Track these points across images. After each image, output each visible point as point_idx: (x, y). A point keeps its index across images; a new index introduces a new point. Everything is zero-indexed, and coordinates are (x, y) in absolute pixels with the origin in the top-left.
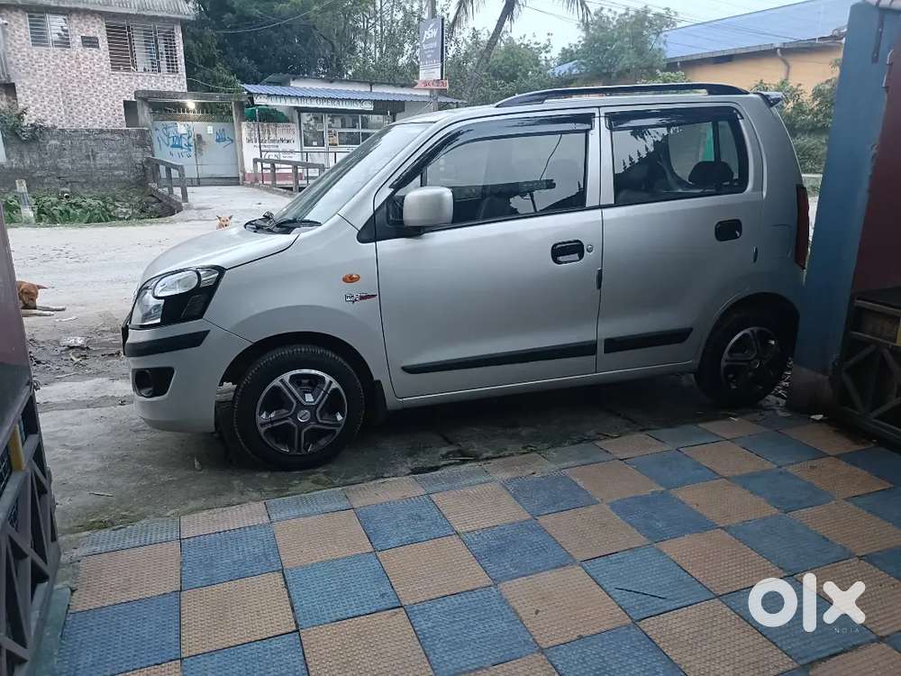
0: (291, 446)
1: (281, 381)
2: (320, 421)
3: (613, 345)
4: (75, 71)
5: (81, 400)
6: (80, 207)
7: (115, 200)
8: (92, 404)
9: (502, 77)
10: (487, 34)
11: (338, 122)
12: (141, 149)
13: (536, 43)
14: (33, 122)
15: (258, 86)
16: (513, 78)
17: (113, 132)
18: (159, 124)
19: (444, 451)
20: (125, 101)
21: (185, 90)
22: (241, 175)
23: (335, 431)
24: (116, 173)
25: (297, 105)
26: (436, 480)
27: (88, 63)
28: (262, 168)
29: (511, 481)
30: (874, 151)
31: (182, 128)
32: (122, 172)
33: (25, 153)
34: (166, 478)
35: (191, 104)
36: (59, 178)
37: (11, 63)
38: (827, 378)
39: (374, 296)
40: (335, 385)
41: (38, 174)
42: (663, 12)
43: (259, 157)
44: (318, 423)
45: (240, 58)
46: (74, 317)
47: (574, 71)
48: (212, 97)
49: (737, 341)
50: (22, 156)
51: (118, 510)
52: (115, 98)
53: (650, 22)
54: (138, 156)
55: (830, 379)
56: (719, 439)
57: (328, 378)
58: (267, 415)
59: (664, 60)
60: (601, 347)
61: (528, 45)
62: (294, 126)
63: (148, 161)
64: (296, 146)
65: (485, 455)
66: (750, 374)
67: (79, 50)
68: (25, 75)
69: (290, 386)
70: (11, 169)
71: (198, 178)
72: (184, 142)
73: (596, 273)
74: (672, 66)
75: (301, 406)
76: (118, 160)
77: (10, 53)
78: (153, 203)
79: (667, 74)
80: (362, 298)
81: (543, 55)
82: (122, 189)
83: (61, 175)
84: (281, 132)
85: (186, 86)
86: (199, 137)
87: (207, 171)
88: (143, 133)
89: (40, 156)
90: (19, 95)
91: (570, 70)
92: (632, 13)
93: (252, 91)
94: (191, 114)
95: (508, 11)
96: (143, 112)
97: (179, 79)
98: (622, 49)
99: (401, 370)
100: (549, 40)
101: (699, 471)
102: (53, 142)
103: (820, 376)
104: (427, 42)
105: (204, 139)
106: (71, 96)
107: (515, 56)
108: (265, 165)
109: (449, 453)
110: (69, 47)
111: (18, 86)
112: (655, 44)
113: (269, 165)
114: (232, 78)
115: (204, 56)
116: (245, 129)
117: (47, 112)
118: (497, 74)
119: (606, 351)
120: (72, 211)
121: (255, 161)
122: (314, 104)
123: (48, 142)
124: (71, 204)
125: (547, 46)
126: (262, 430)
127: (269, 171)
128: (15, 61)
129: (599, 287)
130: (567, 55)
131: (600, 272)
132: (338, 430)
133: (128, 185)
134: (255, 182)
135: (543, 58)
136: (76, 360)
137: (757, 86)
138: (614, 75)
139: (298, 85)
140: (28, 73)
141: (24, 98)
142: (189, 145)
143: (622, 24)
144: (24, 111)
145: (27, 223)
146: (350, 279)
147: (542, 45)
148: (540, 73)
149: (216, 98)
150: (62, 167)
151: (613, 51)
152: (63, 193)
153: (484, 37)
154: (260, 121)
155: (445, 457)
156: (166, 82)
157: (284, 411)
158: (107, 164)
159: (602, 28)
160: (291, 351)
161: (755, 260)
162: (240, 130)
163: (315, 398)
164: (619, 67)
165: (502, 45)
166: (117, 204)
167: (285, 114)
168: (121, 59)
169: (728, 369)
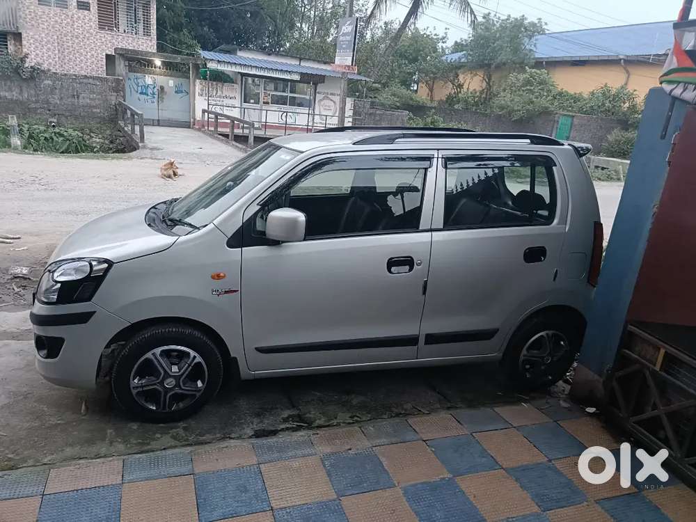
0: (157, 404)
1: (153, 354)
2: (183, 388)
3: (432, 339)
4: (69, 27)
5: (9, 330)
6: (62, 135)
7: (91, 131)
8: (17, 336)
9: (406, 58)
10: (398, 24)
11: (272, 86)
12: (115, 94)
13: (435, 35)
14: (33, 64)
15: (211, 53)
16: (415, 60)
17: (94, 78)
18: (132, 75)
19: (286, 414)
20: (107, 55)
21: (155, 51)
22: (192, 120)
23: (195, 395)
24: (95, 110)
25: (240, 71)
26: (270, 448)
27: (80, 22)
28: (208, 118)
29: (329, 456)
30: (655, 209)
31: (149, 80)
32: (98, 111)
33: (24, 89)
34: (54, 421)
35: (158, 62)
36: (49, 110)
37: (20, 16)
38: (602, 380)
39: (235, 291)
40: (199, 359)
41: (33, 106)
42: (537, 22)
43: (207, 109)
44: (181, 389)
45: (202, 26)
46: (26, 248)
47: (463, 60)
48: (175, 58)
49: (534, 341)
50: (21, 90)
51: (7, 451)
52: (99, 51)
53: (525, 28)
54: (113, 99)
55: (604, 382)
56: (508, 426)
57: (192, 353)
58: (139, 380)
59: (533, 59)
60: (422, 340)
61: (429, 35)
62: (237, 87)
63: (120, 104)
64: (237, 102)
65: (318, 422)
66: (543, 368)
67: (74, 12)
68: (30, 27)
69: (160, 358)
70: (12, 99)
71: (158, 120)
72: (150, 91)
73: (423, 283)
74: (539, 64)
75: (167, 375)
76: (97, 100)
77: (20, 9)
78: (121, 137)
79: (533, 70)
80: (226, 292)
81: (440, 45)
82: (97, 123)
83: (51, 108)
84: (226, 90)
85: (155, 47)
86: (162, 88)
87: (166, 115)
88: (118, 81)
89: (36, 92)
90: (24, 42)
91: (460, 58)
92: (512, 19)
93: (206, 57)
94: (157, 69)
95: (414, 11)
96: (120, 64)
97: (151, 41)
98: (501, 48)
99: (255, 351)
100: (446, 33)
101: (484, 459)
102: (46, 82)
103: (596, 377)
104: (344, 35)
105: (165, 90)
106: (65, 46)
107: (419, 43)
108: (210, 115)
109: (290, 416)
110: (67, 8)
111: (24, 35)
112: (527, 44)
113: (213, 116)
114: (194, 42)
115: (174, 23)
116: (198, 85)
117: (45, 58)
118: (402, 56)
119: (427, 343)
120: (55, 138)
121: (204, 111)
122: (253, 72)
123: (43, 82)
124: (55, 133)
125: (444, 38)
126: (134, 392)
127: (213, 120)
128: (23, 16)
129: (424, 293)
130: (458, 47)
131: (426, 282)
132: (198, 394)
133: (102, 121)
134: (201, 127)
135: (440, 46)
136: (17, 290)
137: (602, 88)
138: (493, 66)
139: (243, 55)
140: (33, 25)
141: (28, 46)
142: (154, 94)
143: (503, 28)
144: (26, 56)
145: (15, 149)
146: (218, 277)
147: (440, 37)
148: (436, 58)
149: (178, 59)
150: (52, 102)
151: (495, 47)
152: (51, 122)
153: (396, 26)
154: (210, 80)
155: (285, 420)
156: (140, 43)
157: (153, 378)
158: (88, 103)
159: (487, 29)
160: (163, 330)
161: (554, 279)
162: (195, 85)
163: (180, 370)
164: (498, 61)
165: (410, 33)
166: (92, 134)
167: (231, 76)
168: (107, 21)
169: (526, 362)
